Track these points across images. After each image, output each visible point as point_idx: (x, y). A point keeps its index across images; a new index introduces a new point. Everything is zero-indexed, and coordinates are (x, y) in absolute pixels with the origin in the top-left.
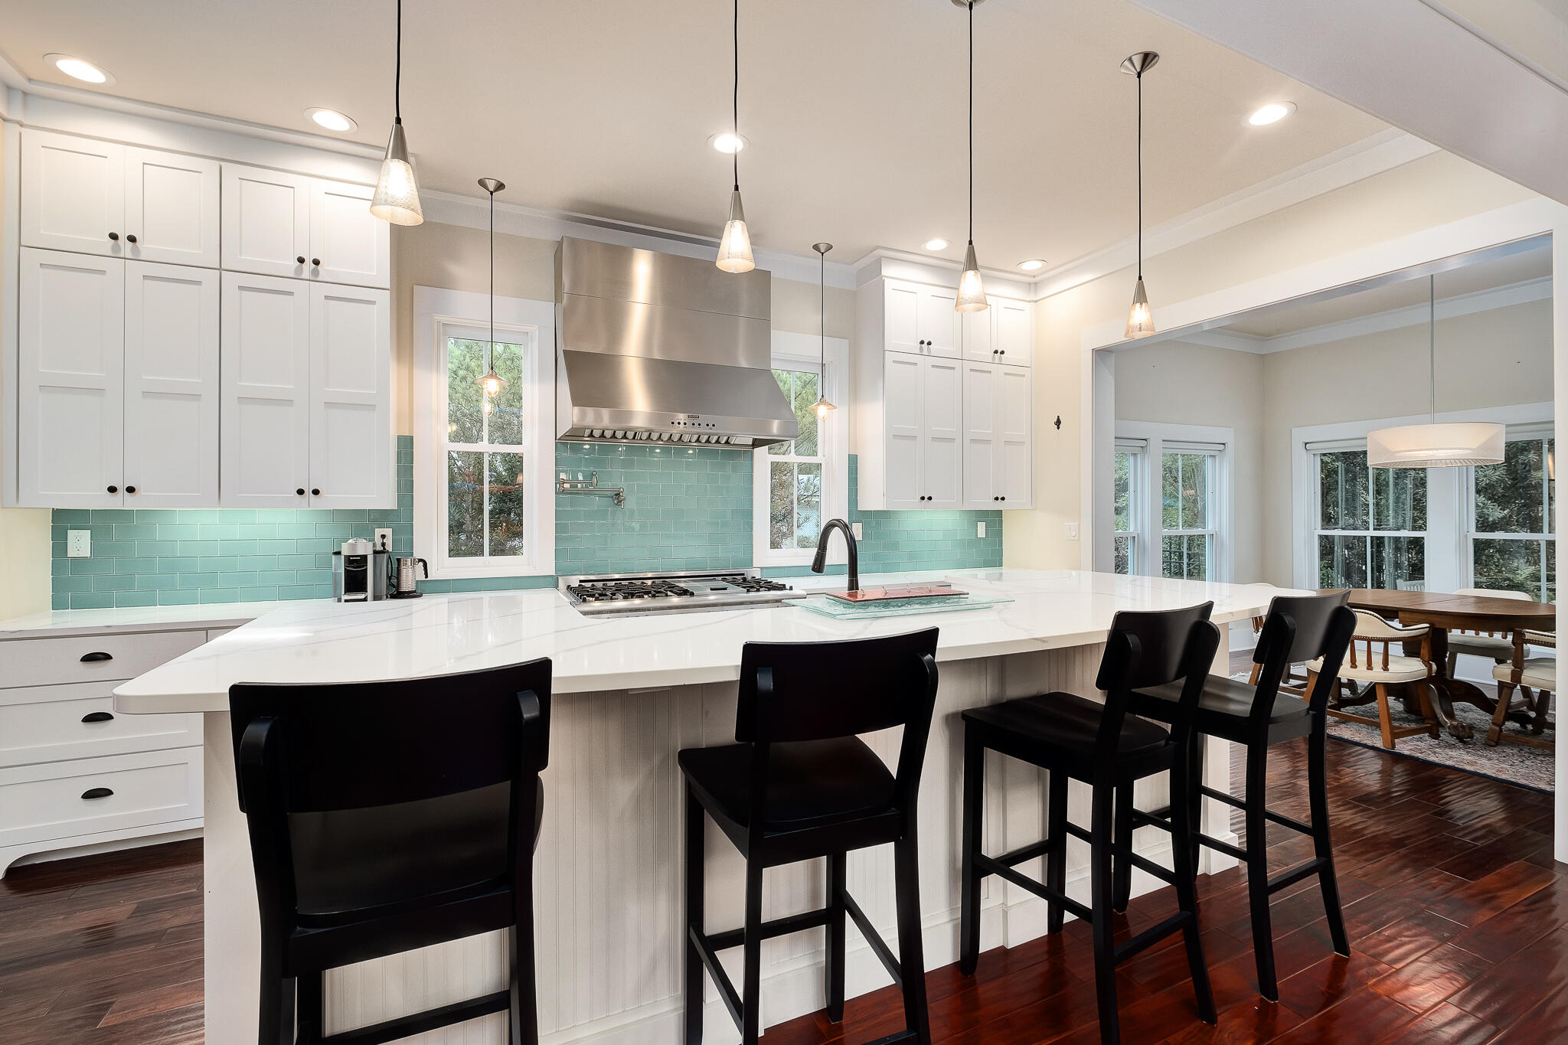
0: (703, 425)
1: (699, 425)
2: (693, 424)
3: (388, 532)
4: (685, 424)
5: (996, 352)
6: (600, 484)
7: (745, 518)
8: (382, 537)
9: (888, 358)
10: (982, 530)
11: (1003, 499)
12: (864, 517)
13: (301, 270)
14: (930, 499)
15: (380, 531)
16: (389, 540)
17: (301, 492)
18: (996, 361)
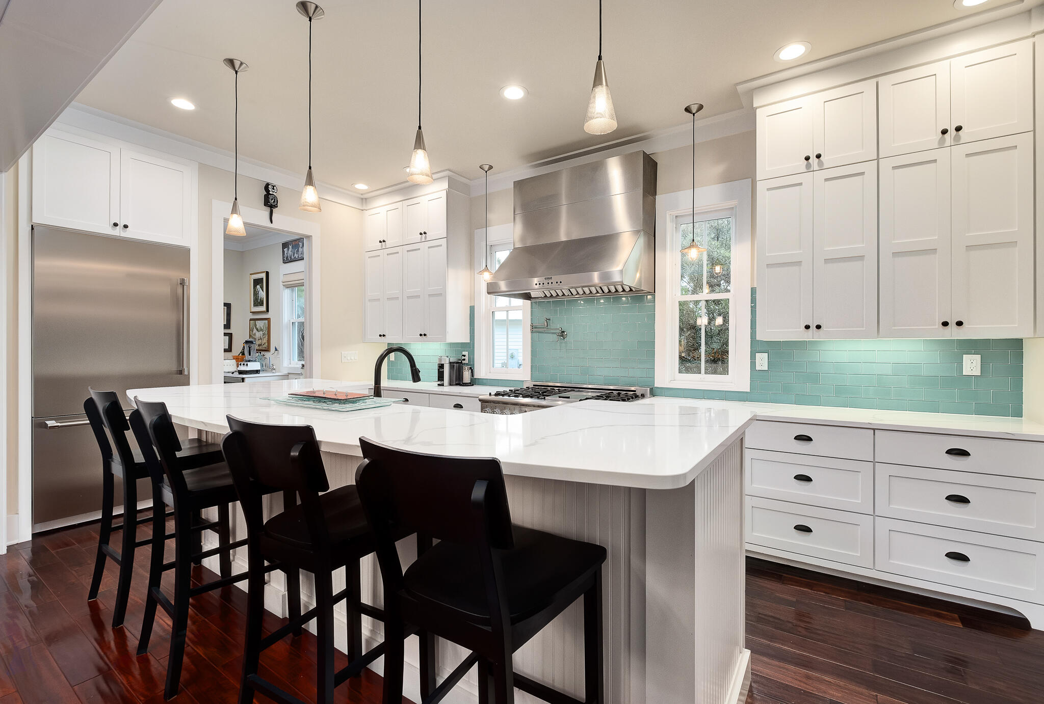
0: (554, 283)
1: (552, 283)
2: (548, 283)
4: (543, 284)
5: (944, 132)
6: (552, 326)
7: (648, 348)
8: (464, 356)
9: (761, 187)
10: (971, 365)
11: (960, 324)
12: (771, 348)
13: (421, 238)
14: (818, 327)
15: (464, 353)
16: (466, 358)
17: (421, 335)
18: (948, 143)
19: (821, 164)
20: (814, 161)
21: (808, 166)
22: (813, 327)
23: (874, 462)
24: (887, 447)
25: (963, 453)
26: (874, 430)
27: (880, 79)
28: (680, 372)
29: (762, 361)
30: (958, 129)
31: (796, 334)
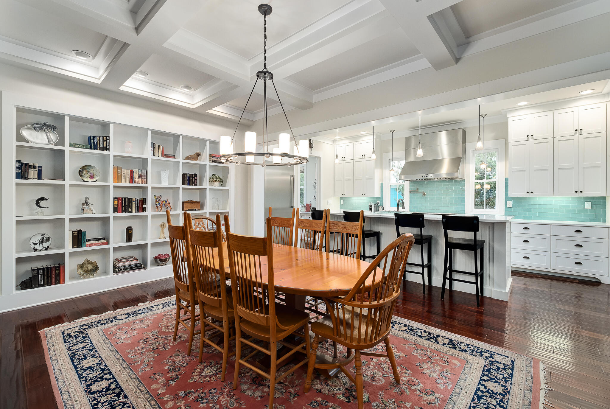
3: (379, 201)
5: (576, 130)
6: (420, 191)
7: (462, 199)
8: (378, 202)
9: (510, 145)
10: (588, 205)
11: (581, 192)
12: (513, 199)
13: (363, 157)
14: (532, 192)
15: (378, 201)
16: (379, 203)
17: (362, 194)
18: (577, 134)
19: (533, 138)
20: (530, 137)
21: (528, 138)
22: (530, 192)
23: (551, 235)
24: (555, 230)
25: (581, 232)
26: (551, 225)
27: (554, 111)
28: (475, 208)
29: (509, 204)
30: (581, 130)
31: (523, 194)
